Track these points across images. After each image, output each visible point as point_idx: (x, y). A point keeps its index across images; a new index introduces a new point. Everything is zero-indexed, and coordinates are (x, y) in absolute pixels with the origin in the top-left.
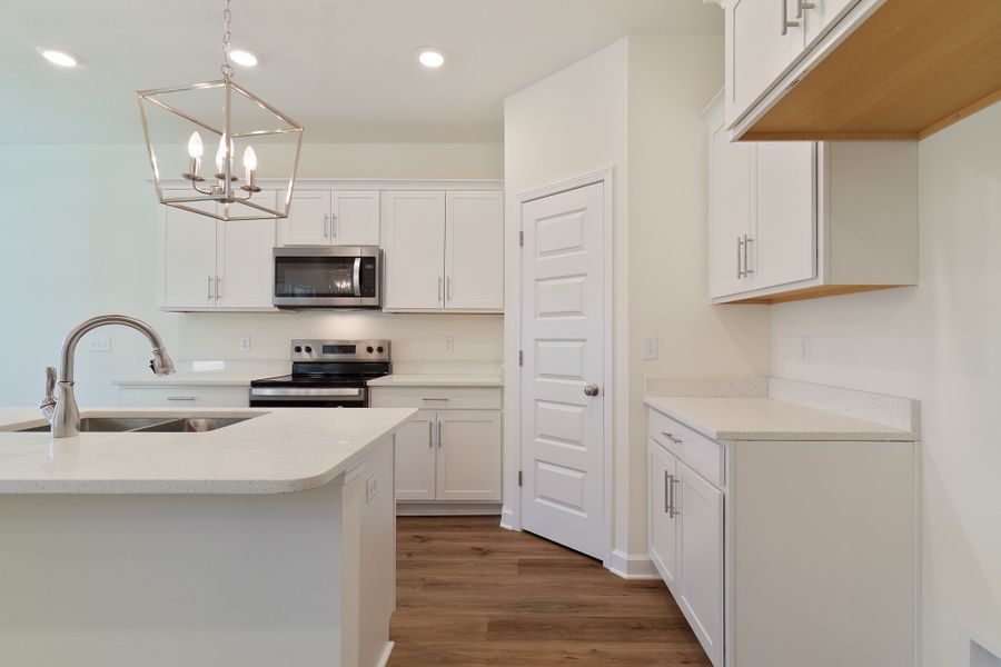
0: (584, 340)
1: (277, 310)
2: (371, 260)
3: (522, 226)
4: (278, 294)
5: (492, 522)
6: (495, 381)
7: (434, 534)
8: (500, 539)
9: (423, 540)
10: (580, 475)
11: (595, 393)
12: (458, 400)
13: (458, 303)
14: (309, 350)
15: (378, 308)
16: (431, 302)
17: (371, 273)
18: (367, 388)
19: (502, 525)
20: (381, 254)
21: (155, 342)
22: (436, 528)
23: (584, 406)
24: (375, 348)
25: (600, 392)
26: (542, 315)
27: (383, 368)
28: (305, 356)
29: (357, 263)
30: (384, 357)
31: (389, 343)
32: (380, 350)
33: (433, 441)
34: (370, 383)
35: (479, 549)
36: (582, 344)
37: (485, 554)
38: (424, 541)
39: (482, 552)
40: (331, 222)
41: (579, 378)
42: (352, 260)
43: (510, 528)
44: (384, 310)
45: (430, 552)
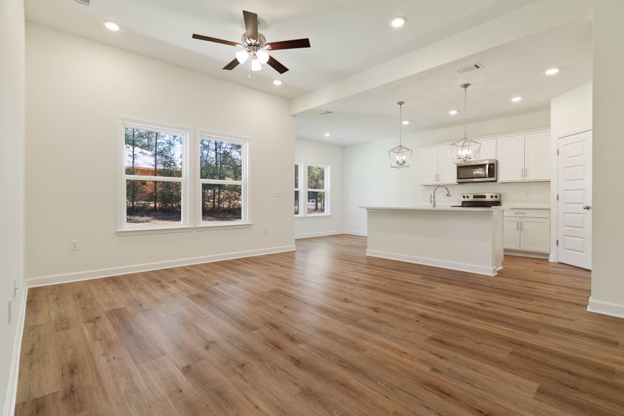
0: (585, 189)
1: (458, 184)
2: (493, 164)
3: (558, 147)
4: (458, 178)
6: (546, 206)
10: (582, 240)
12: (529, 214)
13: (531, 178)
14: (468, 197)
15: (496, 181)
16: (518, 178)
17: (492, 169)
20: (497, 161)
24: (494, 196)
27: (497, 203)
28: (466, 199)
29: (487, 166)
30: (498, 199)
31: (500, 195)
32: (496, 197)
33: (519, 228)
36: (583, 191)
42: (486, 165)
44: (498, 182)
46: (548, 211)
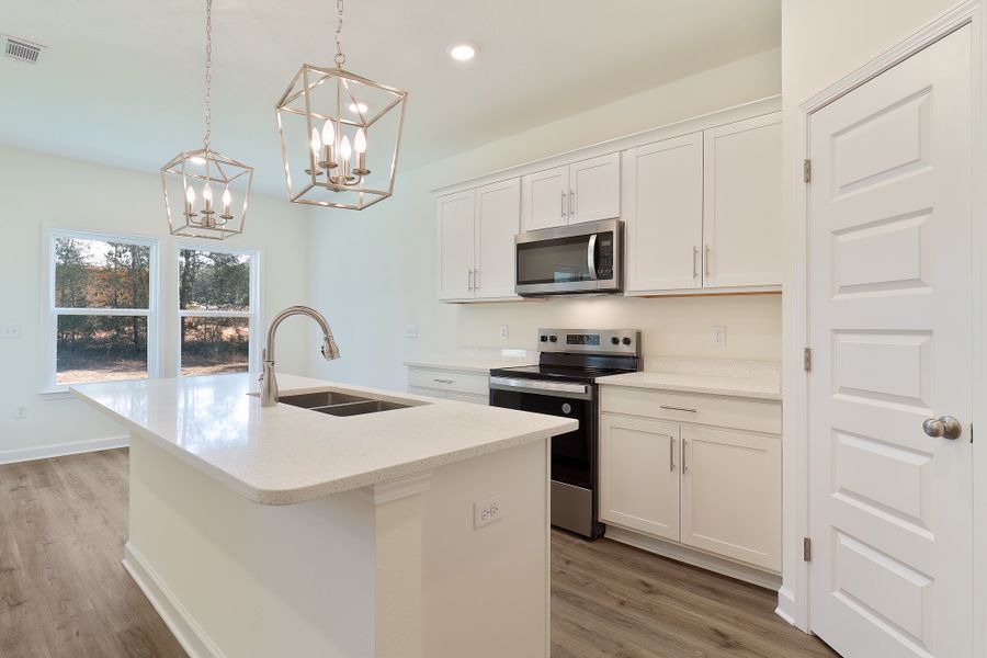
0: (929, 332)
1: (522, 298)
2: (607, 236)
3: (808, 149)
4: (520, 282)
5: (764, 600)
6: (770, 390)
7: (668, 587)
8: (767, 634)
9: (649, 589)
10: (921, 582)
11: (953, 433)
13: (720, 280)
14: (554, 339)
15: (619, 291)
16: (684, 281)
17: (607, 252)
18: (596, 387)
19: (778, 611)
20: (620, 227)
21: (325, 330)
22: (675, 580)
23: (930, 455)
24: (621, 339)
25: (965, 434)
26: (845, 289)
27: (634, 364)
28: (550, 347)
29: (592, 241)
30: (631, 350)
31: (638, 334)
32: (627, 341)
33: (676, 462)
34: (599, 380)
35: (722, 635)
36: (924, 339)
37: (729, 646)
38: (650, 592)
39: (726, 642)
40: (569, 198)
41: (917, 402)
42: (586, 238)
43: (791, 621)
44: (626, 294)
45: (650, 611)
46: (778, 408)
